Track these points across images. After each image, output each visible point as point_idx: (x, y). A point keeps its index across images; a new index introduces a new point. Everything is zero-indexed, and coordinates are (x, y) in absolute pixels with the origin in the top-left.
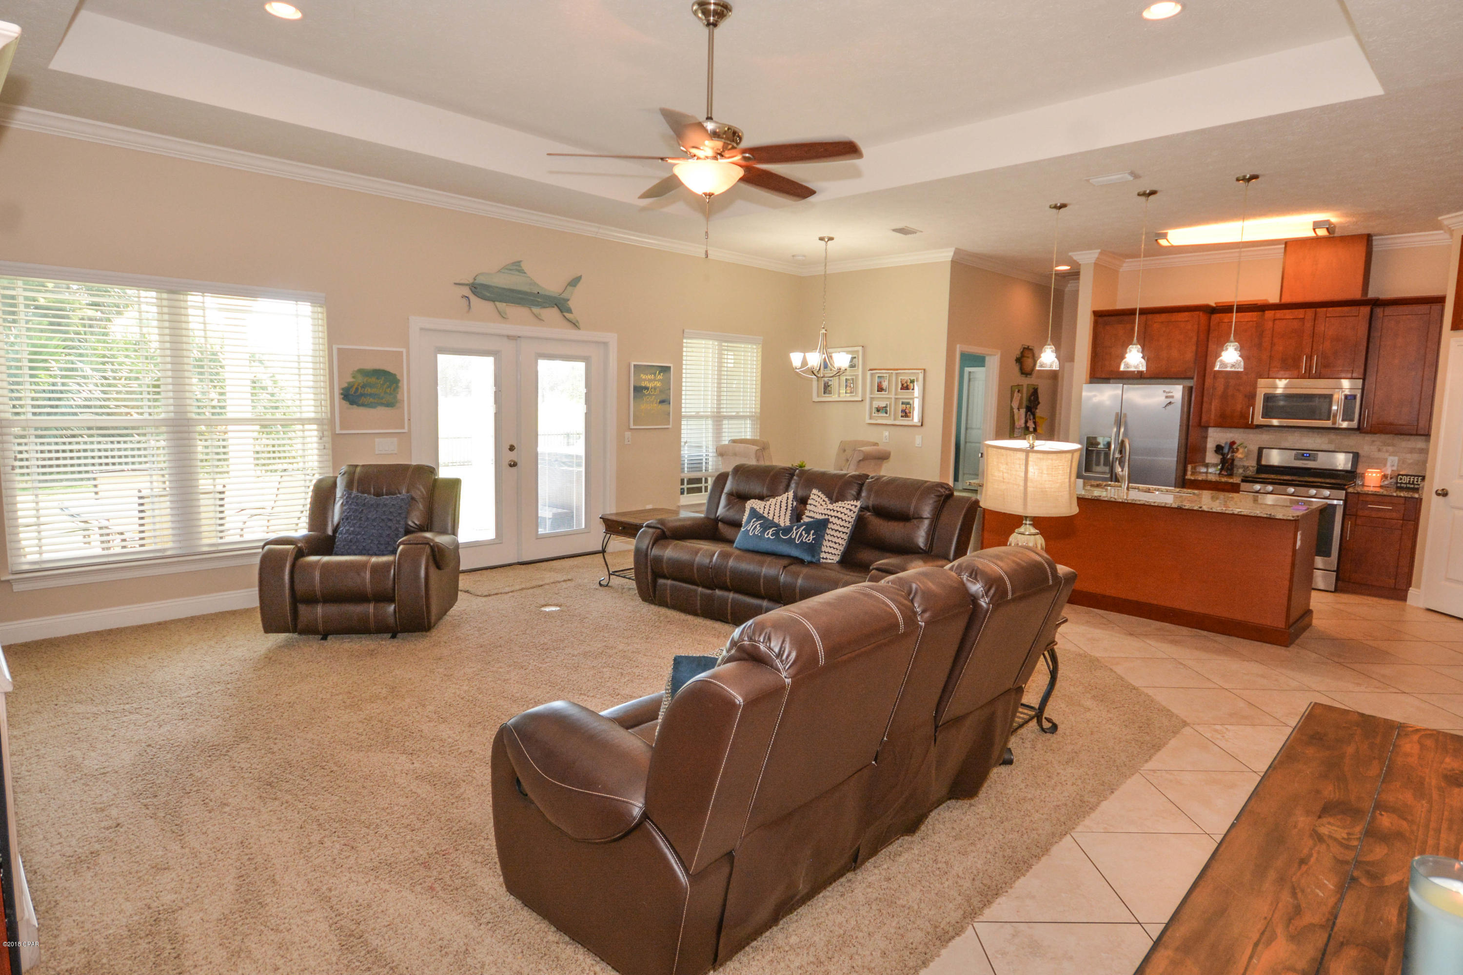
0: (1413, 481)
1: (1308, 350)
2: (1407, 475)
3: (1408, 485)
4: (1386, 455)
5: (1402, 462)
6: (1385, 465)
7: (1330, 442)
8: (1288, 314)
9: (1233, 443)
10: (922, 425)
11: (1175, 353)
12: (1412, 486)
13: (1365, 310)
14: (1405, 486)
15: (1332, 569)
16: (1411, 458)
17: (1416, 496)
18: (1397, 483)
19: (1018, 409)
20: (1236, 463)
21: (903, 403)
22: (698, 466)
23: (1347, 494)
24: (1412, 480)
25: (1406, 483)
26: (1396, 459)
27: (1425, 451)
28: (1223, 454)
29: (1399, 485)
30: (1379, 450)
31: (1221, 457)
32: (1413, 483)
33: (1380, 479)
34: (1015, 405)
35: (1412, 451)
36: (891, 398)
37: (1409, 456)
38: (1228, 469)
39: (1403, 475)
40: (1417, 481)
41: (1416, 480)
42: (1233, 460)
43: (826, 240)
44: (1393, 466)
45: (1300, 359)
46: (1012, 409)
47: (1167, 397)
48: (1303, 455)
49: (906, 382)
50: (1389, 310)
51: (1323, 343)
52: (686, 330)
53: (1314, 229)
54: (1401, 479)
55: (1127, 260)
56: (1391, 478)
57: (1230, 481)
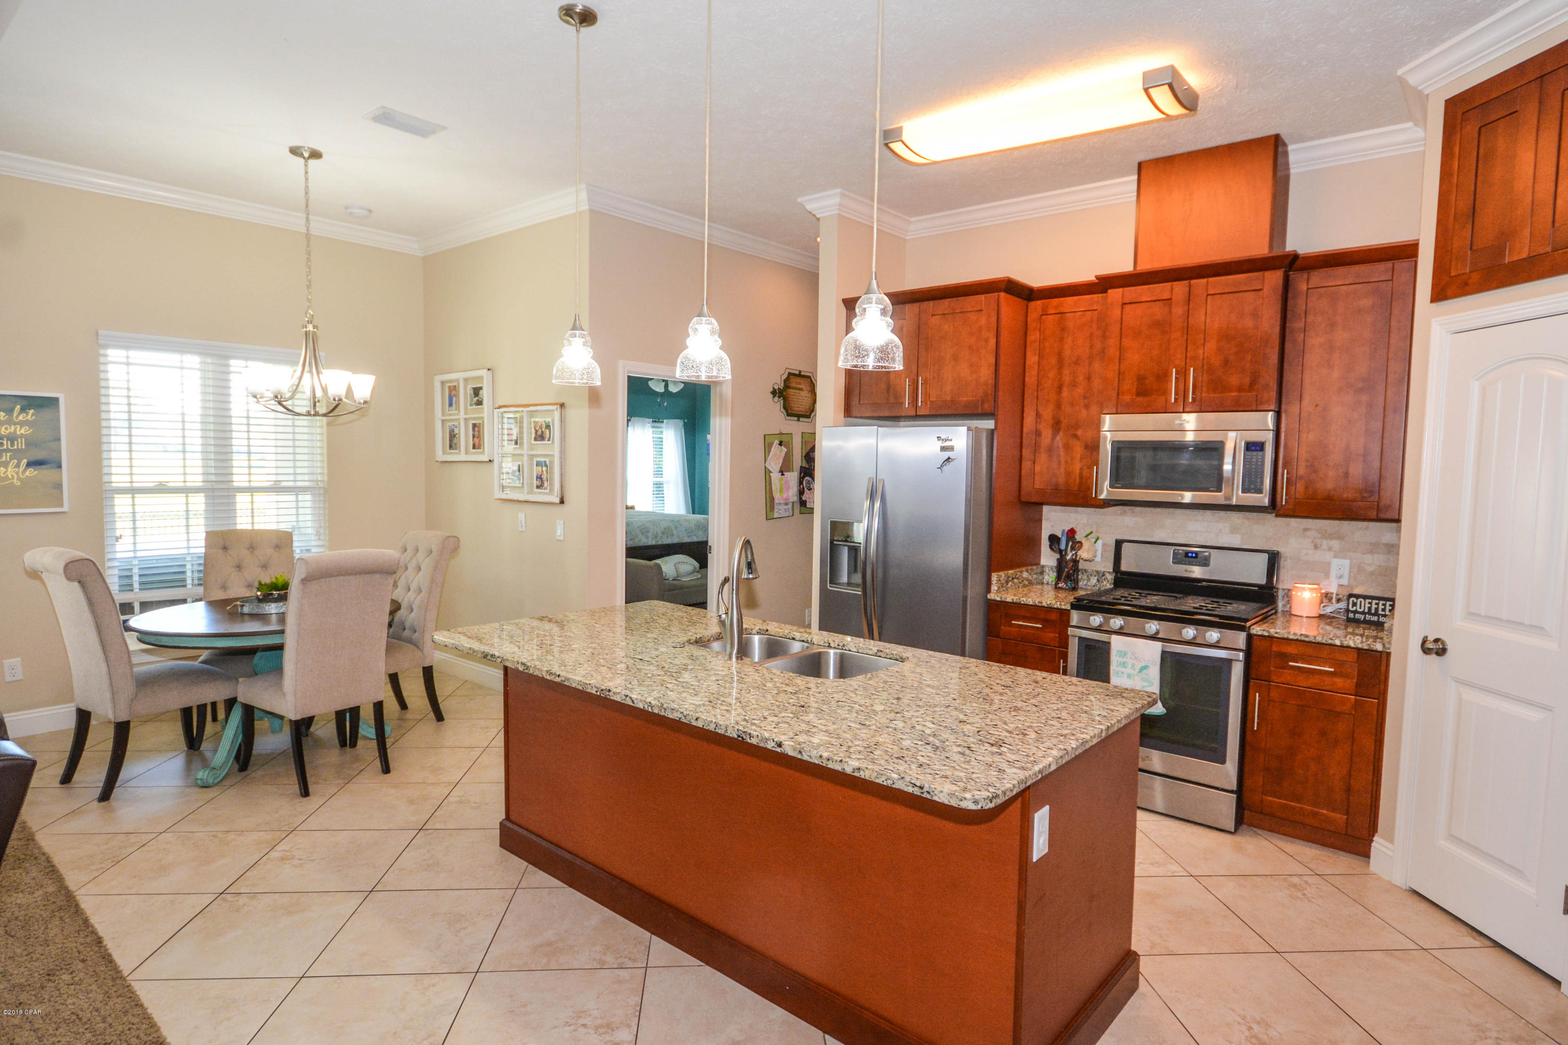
0: (1377, 609)
1: (1179, 358)
2: (1365, 597)
3: (1368, 617)
4: (1328, 556)
5: (1357, 569)
6: (1327, 575)
7: (1234, 530)
8: (1144, 292)
9: (1071, 533)
10: (562, 502)
11: (964, 371)
12: (1375, 618)
13: (1274, 278)
14: (1362, 617)
15: (1230, 788)
16: (1373, 561)
17: (1379, 647)
18: (1348, 611)
19: (782, 472)
20: (1081, 565)
21: (538, 464)
22: (181, 576)
23: (1250, 637)
24: (1374, 606)
25: (1363, 613)
26: (1347, 562)
27: (1393, 549)
28: (1060, 551)
29: (1351, 615)
30: (1316, 547)
31: (1058, 556)
32: (1376, 614)
33: (1318, 601)
34: (774, 465)
35: (1374, 548)
36: (522, 455)
37: (1368, 558)
38: (1068, 577)
39: (1357, 596)
40: (1384, 610)
41: (1381, 607)
42: (1075, 562)
43: (306, 155)
44: (1341, 577)
45: (1165, 376)
46: (767, 472)
47: (943, 449)
48: (1186, 554)
49: (541, 428)
50: (1317, 278)
51: (1204, 345)
52: (100, 332)
53: (1146, 90)
54: (1354, 604)
55: (913, 219)
56: (1338, 601)
57: (1055, 606)
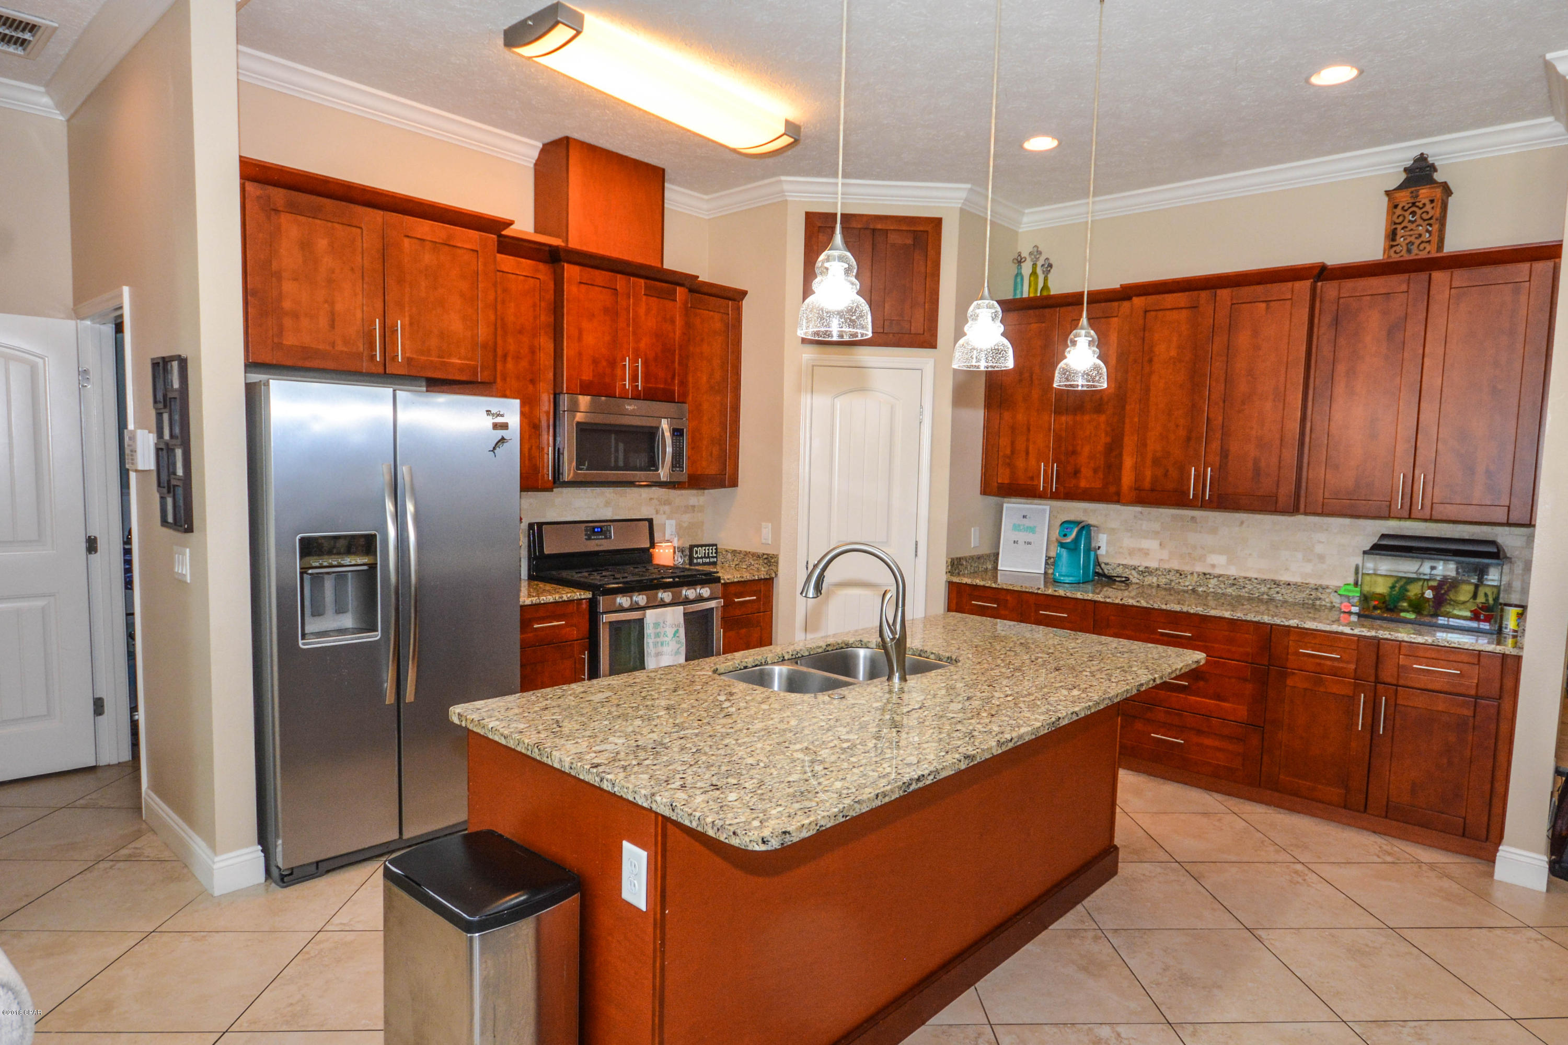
1: (625, 347)
2: (701, 546)
3: (705, 560)
6: (664, 534)
8: (596, 276)
12: (708, 560)
14: (701, 561)
18: (692, 558)
23: (722, 588)
24: (707, 551)
25: (702, 558)
30: (657, 512)
32: (708, 557)
33: (672, 555)
39: (697, 547)
40: (712, 553)
44: (672, 534)
45: (615, 362)
47: (496, 426)
48: (593, 530)
51: (642, 339)
54: (697, 552)
57: (575, 598)
